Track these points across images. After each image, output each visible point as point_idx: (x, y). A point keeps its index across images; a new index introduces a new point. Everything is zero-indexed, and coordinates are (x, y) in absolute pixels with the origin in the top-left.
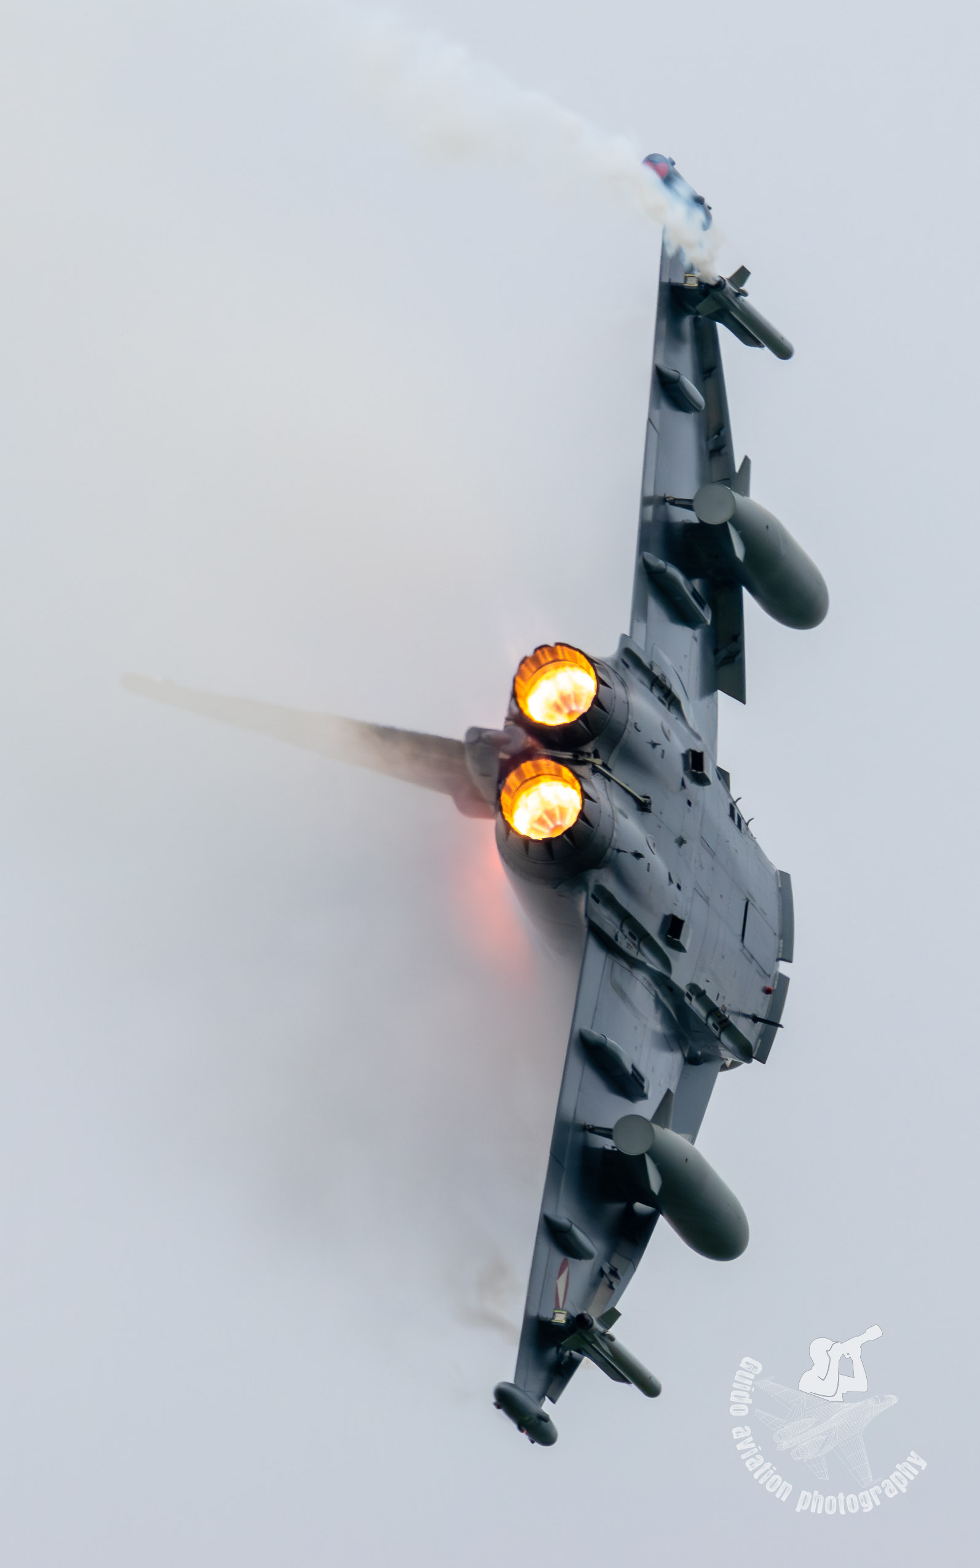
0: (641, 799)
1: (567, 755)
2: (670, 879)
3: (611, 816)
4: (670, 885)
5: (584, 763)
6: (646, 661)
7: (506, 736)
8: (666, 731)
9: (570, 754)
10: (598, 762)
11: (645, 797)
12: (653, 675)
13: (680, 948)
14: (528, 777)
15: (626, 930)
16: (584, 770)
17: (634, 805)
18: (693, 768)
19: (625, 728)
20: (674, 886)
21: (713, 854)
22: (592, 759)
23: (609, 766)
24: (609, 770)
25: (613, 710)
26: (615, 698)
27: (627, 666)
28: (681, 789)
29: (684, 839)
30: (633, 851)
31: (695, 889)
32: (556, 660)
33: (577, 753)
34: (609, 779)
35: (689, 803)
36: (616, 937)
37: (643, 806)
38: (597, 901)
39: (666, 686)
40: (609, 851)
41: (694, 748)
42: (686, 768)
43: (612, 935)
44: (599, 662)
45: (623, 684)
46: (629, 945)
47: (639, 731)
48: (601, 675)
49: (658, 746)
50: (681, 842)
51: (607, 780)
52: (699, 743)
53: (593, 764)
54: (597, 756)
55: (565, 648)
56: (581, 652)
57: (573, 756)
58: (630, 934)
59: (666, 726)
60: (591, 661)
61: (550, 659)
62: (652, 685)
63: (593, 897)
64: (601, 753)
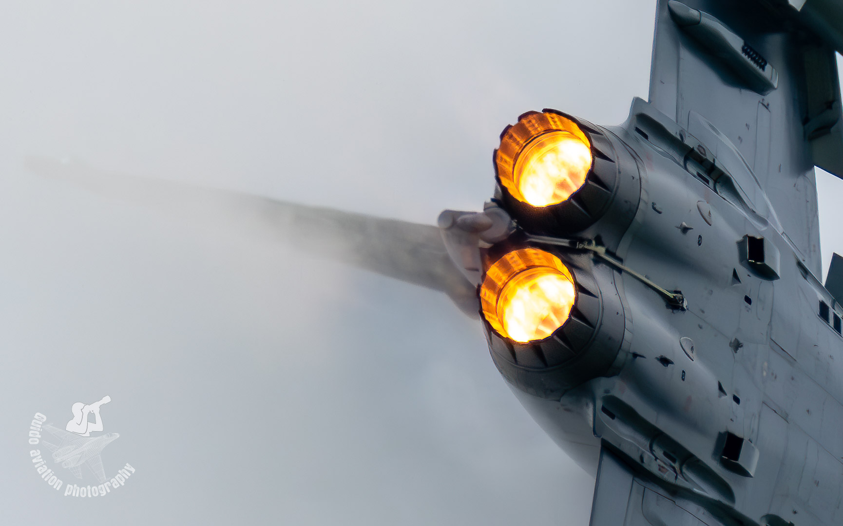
0: (671, 295)
1: (564, 243)
2: (721, 388)
3: (621, 312)
4: (720, 396)
5: (585, 251)
6: (673, 131)
7: (487, 220)
8: (706, 215)
9: (567, 241)
10: (601, 250)
11: (676, 292)
12: (686, 147)
13: (743, 472)
14: (516, 269)
15: (659, 452)
16: (584, 261)
17: (662, 303)
18: (750, 258)
19: (637, 208)
20: (728, 399)
21: (792, 361)
22: (593, 247)
23: (619, 253)
24: (620, 260)
25: (618, 187)
26: (620, 172)
27: (646, 137)
28: (733, 283)
29: (741, 341)
30: (658, 356)
31: (764, 402)
32: (549, 130)
33: (575, 240)
34: (620, 270)
35: (748, 300)
36: (642, 458)
37: (674, 304)
38: (612, 416)
39: (706, 160)
40: (621, 356)
41: (752, 234)
42: (742, 258)
43: (636, 457)
44: (597, 130)
45: (635, 156)
46: (663, 467)
47: (660, 213)
48: (597, 145)
49: (690, 231)
50: (737, 345)
51: (615, 272)
52: (762, 228)
53: (595, 253)
54: (599, 242)
55: (554, 115)
56: (574, 120)
57: (570, 243)
58: (665, 454)
59: (706, 207)
60: (585, 129)
61: (541, 129)
62: (686, 159)
63: (604, 410)
64: (605, 240)
